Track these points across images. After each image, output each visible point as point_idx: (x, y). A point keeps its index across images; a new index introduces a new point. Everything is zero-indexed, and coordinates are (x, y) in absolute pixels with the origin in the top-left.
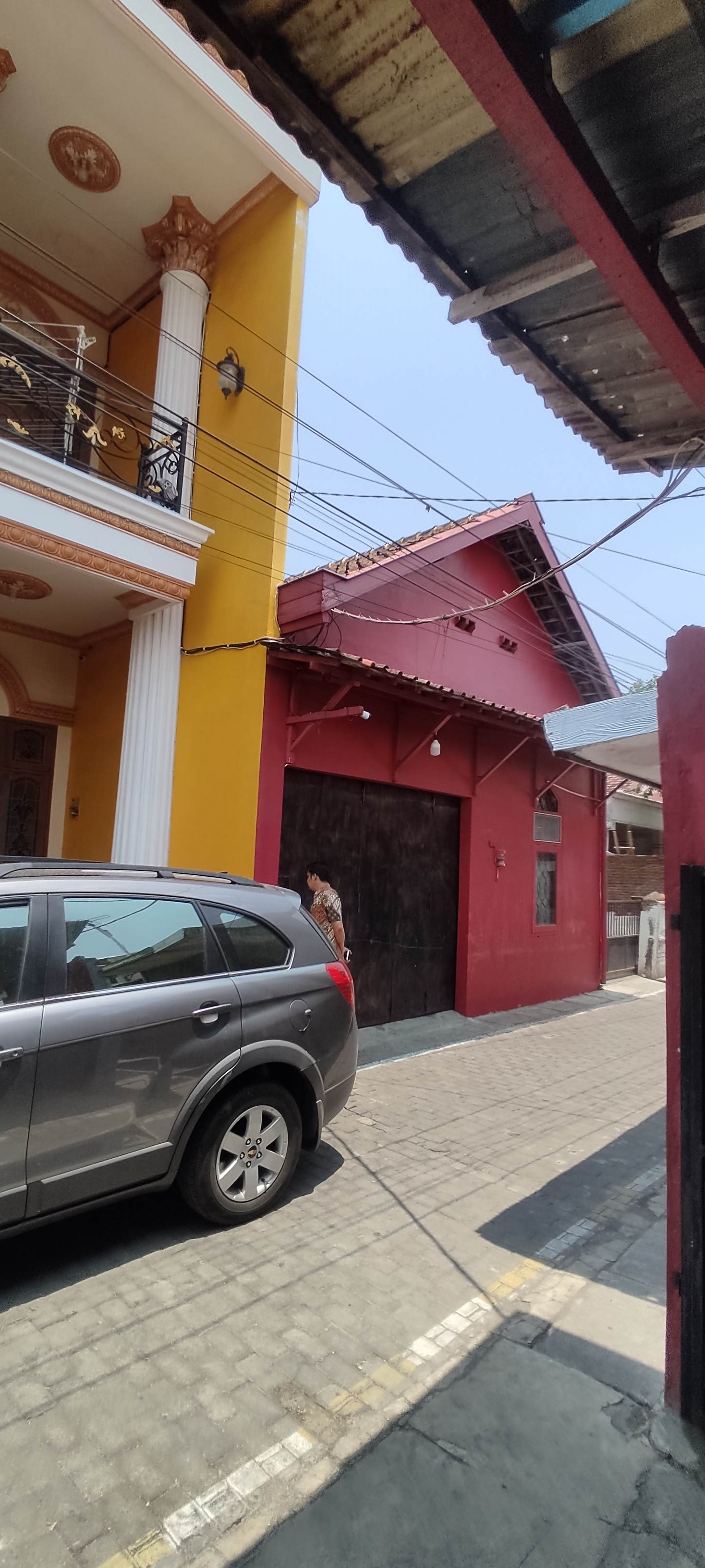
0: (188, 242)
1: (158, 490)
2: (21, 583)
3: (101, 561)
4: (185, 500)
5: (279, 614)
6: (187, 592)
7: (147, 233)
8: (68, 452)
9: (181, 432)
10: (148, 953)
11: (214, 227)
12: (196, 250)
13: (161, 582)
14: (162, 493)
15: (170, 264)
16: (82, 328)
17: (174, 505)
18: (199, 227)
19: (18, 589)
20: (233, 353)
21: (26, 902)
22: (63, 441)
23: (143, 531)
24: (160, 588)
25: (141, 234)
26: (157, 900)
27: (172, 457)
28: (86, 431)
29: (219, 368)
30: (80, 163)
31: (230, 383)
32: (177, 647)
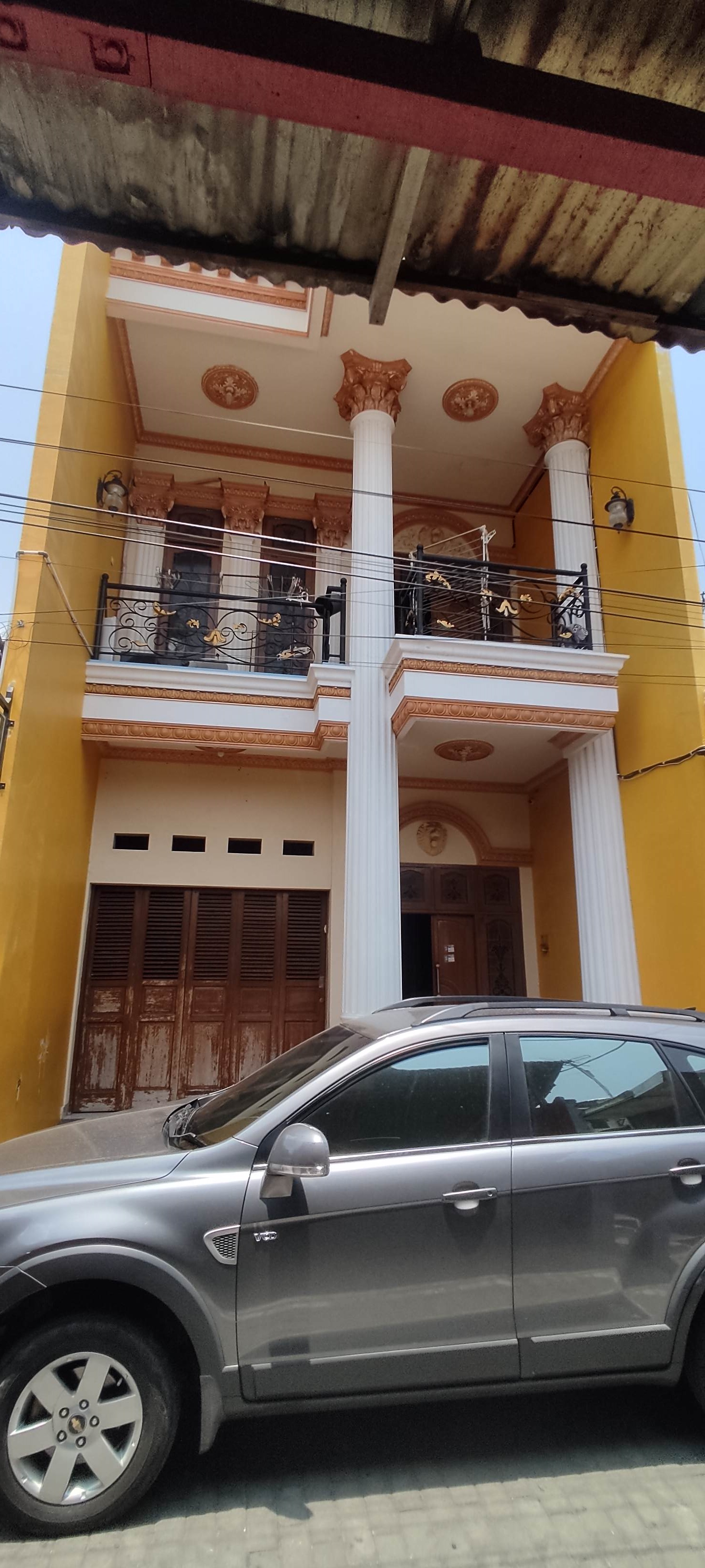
0: (562, 418)
1: (569, 635)
2: (468, 748)
3: (527, 713)
4: (597, 637)
6: (613, 720)
7: (527, 429)
8: (487, 629)
9: (582, 577)
10: (628, 1097)
11: (583, 395)
12: (570, 420)
13: (585, 717)
14: (573, 637)
15: (550, 442)
16: (483, 528)
17: (587, 644)
18: (569, 401)
19: (467, 753)
20: (619, 490)
21: (486, 1041)
22: (482, 622)
23: (560, 676)
24: (585, 724)
25: (524, 432)
26: (626, 1041)
27: (578, 603)
28: (499, 608)
29: (607, 508)
30: (466, 405)
31: (620, 518)
32: (613, 775)
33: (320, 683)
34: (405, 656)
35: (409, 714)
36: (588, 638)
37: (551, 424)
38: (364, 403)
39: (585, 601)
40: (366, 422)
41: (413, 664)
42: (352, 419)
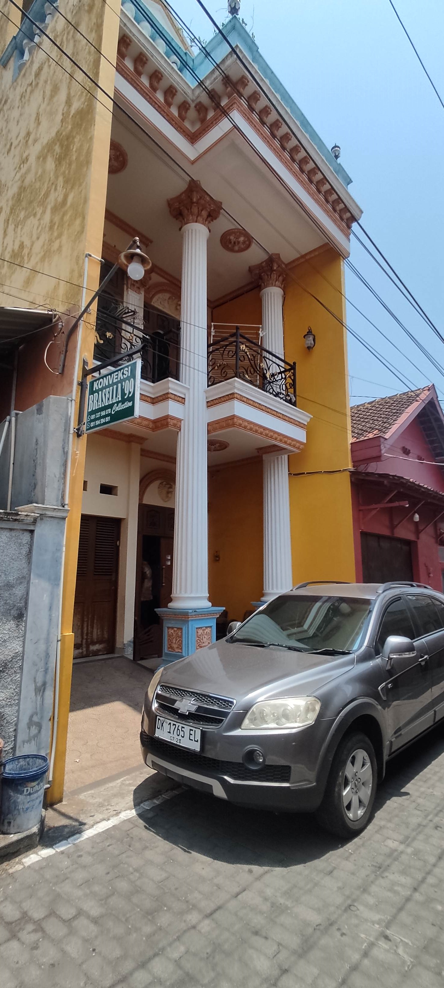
2: (218, 445)
5: (352, 457)
6: (302, 446)
7: (251, 268)
9: (293, 368)
11: (286, 265)
12: (280, 276)
15: (267, 284)
18: (282, 266)
19: (215, 447)
29: (304, 337)
30: (235, 243)
31: (311, 344)
32: (287, 472)
33: (171, 391)
34: (236, 391)
35: (233, 425)
36: (295, 401)
37: (269, 273)
38: (197, 217)
39: (294, 381)
40: (197, 231)
41: (239, 397)
42: (187, 224)
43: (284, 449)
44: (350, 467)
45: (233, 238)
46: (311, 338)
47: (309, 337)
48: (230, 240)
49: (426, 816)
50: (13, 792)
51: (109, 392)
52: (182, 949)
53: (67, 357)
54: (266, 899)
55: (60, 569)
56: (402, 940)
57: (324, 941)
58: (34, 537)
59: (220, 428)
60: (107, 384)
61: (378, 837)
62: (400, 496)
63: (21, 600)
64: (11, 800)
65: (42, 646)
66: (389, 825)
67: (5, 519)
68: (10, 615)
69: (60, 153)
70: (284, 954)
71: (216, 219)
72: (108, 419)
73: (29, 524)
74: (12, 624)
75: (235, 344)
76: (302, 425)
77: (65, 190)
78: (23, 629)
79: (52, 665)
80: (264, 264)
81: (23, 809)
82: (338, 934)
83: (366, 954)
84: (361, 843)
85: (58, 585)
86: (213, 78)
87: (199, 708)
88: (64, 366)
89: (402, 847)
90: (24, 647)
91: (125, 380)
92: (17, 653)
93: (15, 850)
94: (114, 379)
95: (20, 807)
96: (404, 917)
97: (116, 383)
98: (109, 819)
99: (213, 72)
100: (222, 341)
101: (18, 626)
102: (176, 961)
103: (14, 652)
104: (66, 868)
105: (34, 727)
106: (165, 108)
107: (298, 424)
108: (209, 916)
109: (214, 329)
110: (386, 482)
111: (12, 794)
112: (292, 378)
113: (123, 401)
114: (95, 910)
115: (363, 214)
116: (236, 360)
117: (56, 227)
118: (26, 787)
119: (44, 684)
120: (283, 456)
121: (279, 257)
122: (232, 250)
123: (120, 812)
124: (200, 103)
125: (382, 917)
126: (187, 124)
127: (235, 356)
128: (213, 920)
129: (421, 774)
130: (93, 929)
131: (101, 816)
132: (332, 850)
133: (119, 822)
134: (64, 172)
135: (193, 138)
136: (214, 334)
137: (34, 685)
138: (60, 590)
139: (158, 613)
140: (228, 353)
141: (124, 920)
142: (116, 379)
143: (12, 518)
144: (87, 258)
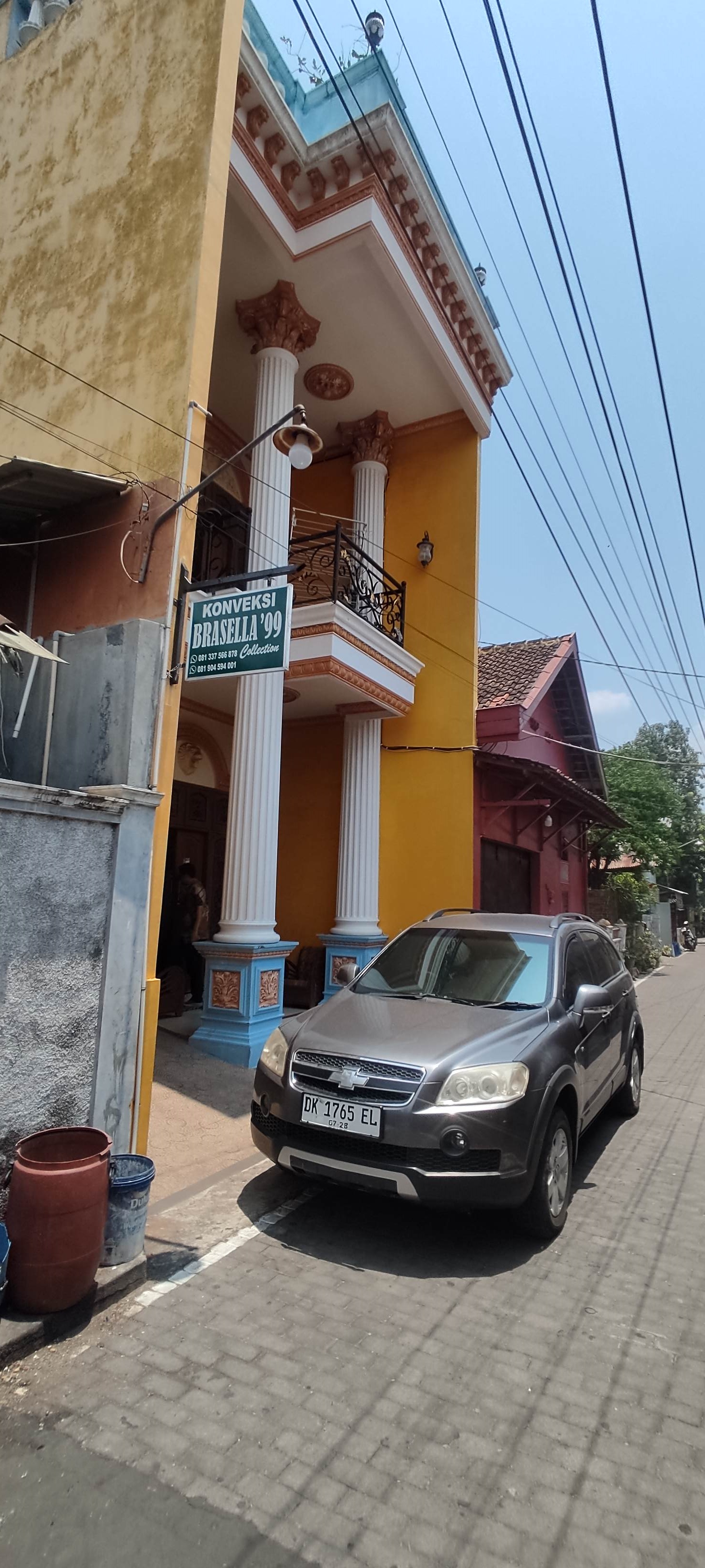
5: (477, 730)
7: (341, 428)
9: (402, 590)
11: (395, 431)
12: (385, 447)
15: (363, 455)
18: (388, 431)
25: (337, 427)
29: (418, 546)
30: (326, 385)
31: (427, 557)
32: (379, 745)
34: (335, 621)
35: (328, 671)
36: (402, 641)
37: (369, 440)
38: (284, 340)
39: (402, 609)
40: (283, 361)
41: (338, 630)
42: (267, 347)
43: (384, 710)
44: (474, 744)
45: (325, 377)
46: (428, 549)
47: (425, 547)
48: (320, 379)
49: (625, 1208)
50: (116, 1206)
51: (234, 625)
52: (418, 1373)
53: (151, 558)
54: (486, 1312)
55: (147, 882)
56: (656, 1336)
57: (574, 1346)
58: (118, 835)
59: (304, 673)
60: (229, 612)
61: (580, 1234)
62: (539, 792)
63: (98, 929)
64: (112, 1218)
65: (124, 998)
66: (588, 1221)
67: (86, 806)
68: (85, 952)
69: (126, 218)
70: (537, 1365)
71: (309, 346)
72: (232, 665)
73: (114, 815)
74: (87, 964)
75: (333, 546)
76: (410, 678)
77: (139, 284)
78: (100, 971)
79: (134, 1025)
80: (362, 423)
81: (129, 1229)
82: (586, 1338)
83: (625, 1354)
84: (565, 1243)
85: (144, 907)
86: (343, 140)
87: (371, 1082)
88: (146, 571)
89: (613, 1244)
90: (101, 999)
91: (265, 611)
92: (92, 1007)
93: (124, 1286)
94: (244, 606)
95: (126, 1226)
96: (646, 1313)
97: (249, 614)
98: (227, 1241)
99: (345, 130)
100: (312, 538)
101: (94, 967)
102: (417, 1386)
103: (89, 1006)
104: (207, 1303)
105: (112, 1116)
106: (264, 166)
107: (406, 676)
108: (429, 1335)
109: (296, 517)
110: (525, 771)
111: (114, 1209)
112: (400, 605)
113: (261, 642)
114: (283, 1347)
115: (512, 378)
116: (335, 571)
117: (121, 339)
118: (134, 1198)
119: (125, 1053)
120: (376, 720)
121: (387, 418)
122: (321, 395)
123: (237, 1231)
124: (316, 170)
125: (625, 1316)
126: (291, 196)
127: (333, 566)
128: (436, 1339)
129: (599, 1161)
130: (292, 1368)
131: (212, 1238)
132: (537, 1253)
133: (243, 1243)
134: (137, 255)
135: (299, 221)
136: (295, 525)
137: (113, 1055)
138: (146, 916)
139: (197, 948)
140: (321, 559)
141: (324, 1352)
142: (247, 606)
143: (94, 806)
144: (191, 410)
